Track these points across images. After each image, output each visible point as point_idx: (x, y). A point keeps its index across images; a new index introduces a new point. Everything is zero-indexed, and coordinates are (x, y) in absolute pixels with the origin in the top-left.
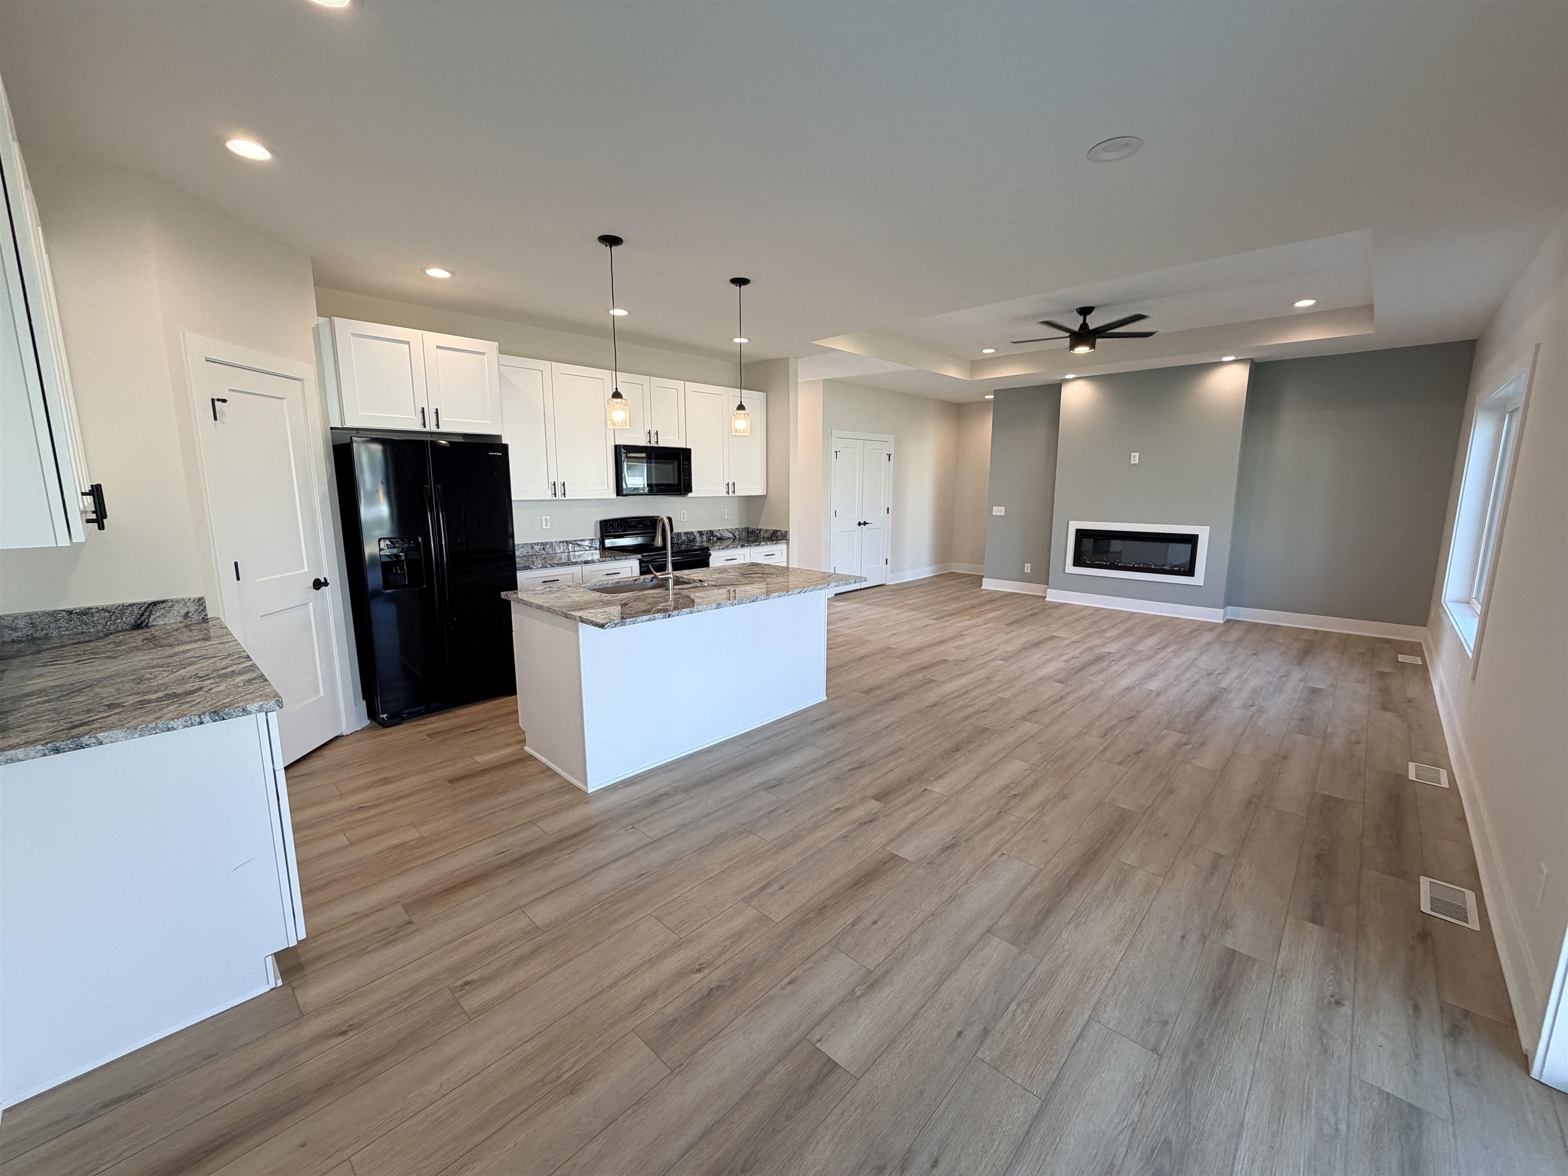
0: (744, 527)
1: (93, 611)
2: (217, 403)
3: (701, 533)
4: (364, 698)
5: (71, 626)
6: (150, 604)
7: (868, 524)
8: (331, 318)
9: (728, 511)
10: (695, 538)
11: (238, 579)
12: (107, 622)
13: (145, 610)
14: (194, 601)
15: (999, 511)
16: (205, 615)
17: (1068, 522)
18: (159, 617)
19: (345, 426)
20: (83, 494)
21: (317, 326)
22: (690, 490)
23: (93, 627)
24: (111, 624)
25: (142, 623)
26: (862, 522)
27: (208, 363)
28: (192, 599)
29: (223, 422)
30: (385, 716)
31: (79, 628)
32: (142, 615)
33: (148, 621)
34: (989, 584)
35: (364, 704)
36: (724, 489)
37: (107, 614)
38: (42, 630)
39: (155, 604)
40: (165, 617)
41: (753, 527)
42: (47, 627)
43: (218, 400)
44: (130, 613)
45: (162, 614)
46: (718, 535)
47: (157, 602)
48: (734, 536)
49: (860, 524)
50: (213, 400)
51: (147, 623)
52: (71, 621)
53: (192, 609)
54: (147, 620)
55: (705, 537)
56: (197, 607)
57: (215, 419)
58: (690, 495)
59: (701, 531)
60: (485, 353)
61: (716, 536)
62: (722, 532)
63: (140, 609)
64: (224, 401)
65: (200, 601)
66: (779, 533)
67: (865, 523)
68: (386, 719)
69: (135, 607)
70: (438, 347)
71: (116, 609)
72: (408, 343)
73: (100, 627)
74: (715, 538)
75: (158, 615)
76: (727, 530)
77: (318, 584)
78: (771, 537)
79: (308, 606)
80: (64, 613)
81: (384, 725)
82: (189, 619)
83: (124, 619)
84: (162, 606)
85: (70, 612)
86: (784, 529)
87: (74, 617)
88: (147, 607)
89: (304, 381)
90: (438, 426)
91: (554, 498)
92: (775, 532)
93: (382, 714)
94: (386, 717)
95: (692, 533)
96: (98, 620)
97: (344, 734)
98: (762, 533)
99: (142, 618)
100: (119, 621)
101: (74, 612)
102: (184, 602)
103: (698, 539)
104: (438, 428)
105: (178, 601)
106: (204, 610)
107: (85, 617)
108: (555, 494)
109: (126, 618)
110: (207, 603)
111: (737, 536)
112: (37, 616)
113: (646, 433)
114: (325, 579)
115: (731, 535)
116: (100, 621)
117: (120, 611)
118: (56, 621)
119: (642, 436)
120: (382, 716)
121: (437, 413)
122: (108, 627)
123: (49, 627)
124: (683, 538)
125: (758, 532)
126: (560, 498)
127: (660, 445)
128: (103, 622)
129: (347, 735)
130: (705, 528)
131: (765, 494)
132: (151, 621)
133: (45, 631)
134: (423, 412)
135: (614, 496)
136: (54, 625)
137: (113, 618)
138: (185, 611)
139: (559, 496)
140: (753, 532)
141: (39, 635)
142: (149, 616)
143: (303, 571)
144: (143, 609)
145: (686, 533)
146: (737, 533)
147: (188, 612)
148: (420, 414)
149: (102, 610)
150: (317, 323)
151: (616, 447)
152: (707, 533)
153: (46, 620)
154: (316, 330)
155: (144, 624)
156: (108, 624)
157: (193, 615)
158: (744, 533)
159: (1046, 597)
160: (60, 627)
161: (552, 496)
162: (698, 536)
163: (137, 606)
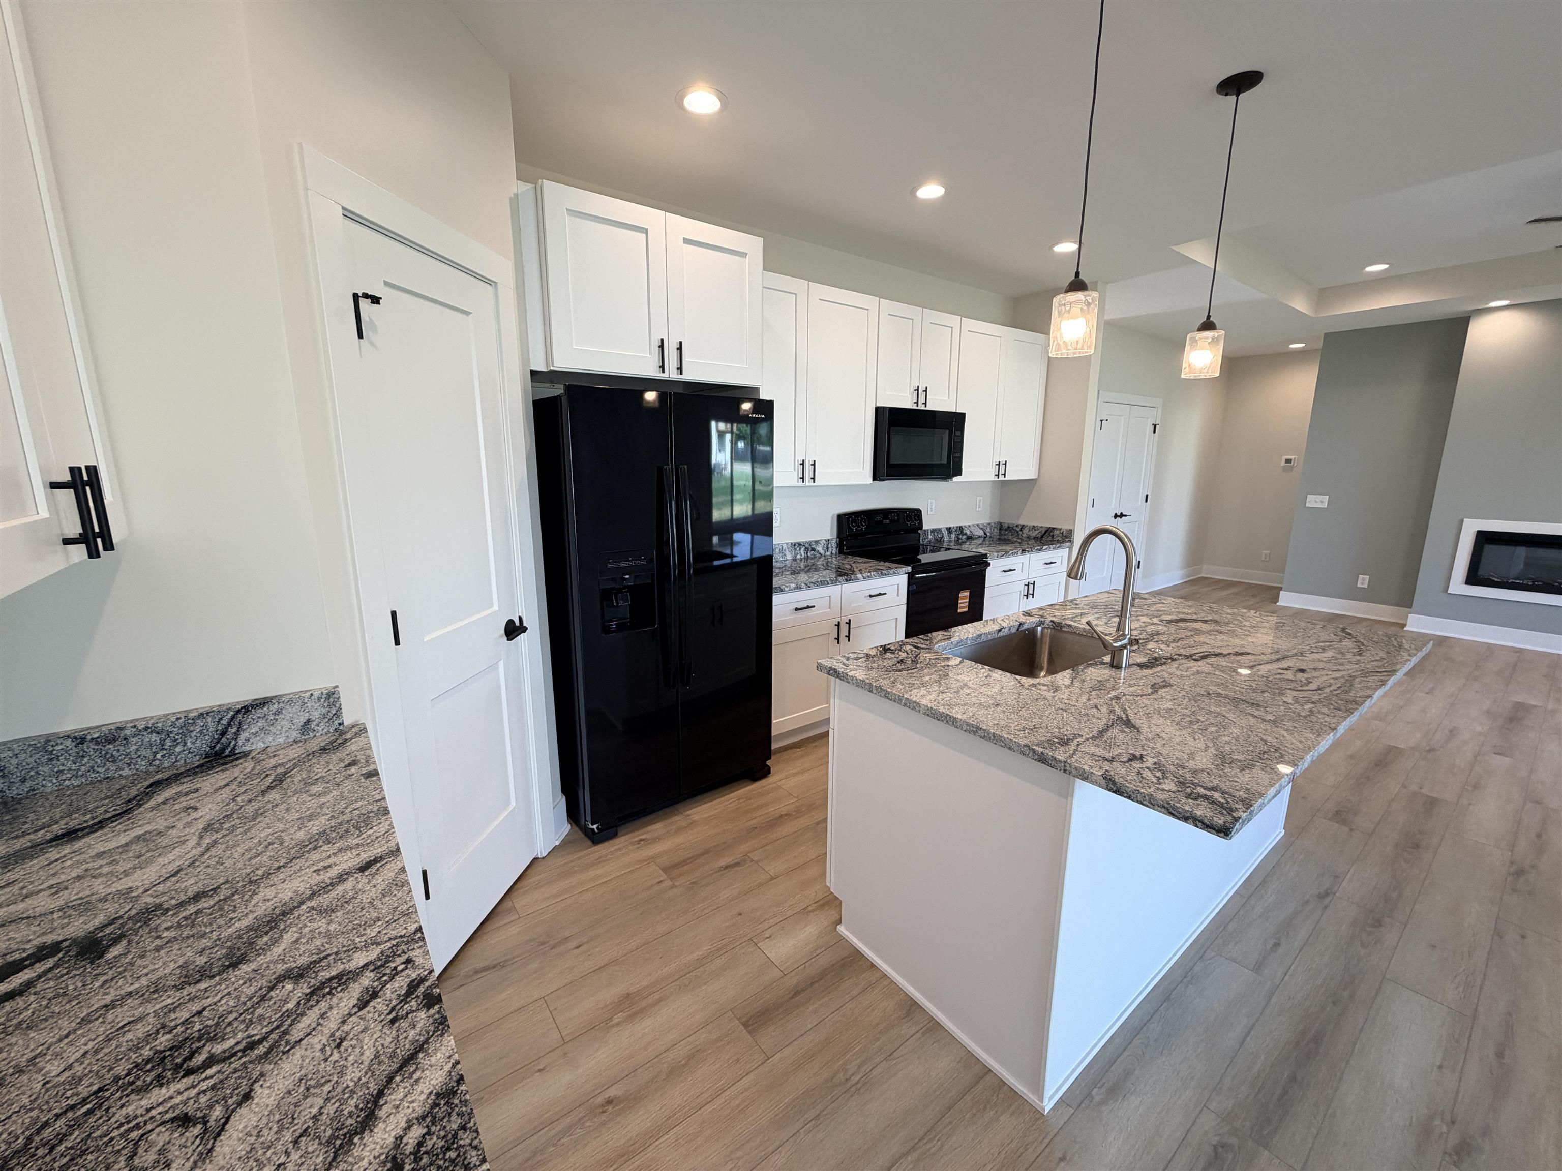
0: (997, 520)
1: (128, 732)
2: (364, 304)
3: (949, 530)
4: (564, 791)
5: (83, 768)
6: (238, 711)
7: (1125, 516)
8: (536, 184)
9: (980, 501)
10: (943, 537)
11: (397, 642)
12: (155, 753)
13: (229, 724)
14: (319, 699)
15: (1318, 501)
16: (340, 724)
17: (1462, 521)
18: (255, 734)
19: (552, 369)
20: (54, 486)
21: (516, 195)
22: (959, 473)
23: (129, 765)
24: (163, 756)
25: (223, 749)
26: (1119, 514)
27: (348, 222)
28: (317, 694)
29: (372, 344)
30: (595, 827)
31: (100, 770)
32: (223, 734)
33: (235, 745)
34: (1287, 599)
35: (562, 801)
36: (993, 470)
37: (154, 737)
38: (23, 781)
39: (247, 709)
40: (267, 733)
41: (1009, 521)
42: (32, 773)
43: (366, 296)
44: (201, 732)
45: (261, 729)
46: (968, 533)
47: (252, 706)
48: (985, 534)
49: (1116, 516)
50: (356, 297)
51: (234, 748)
52: (83, 756)
53: (316, 715)
54: (233, 743)
55: (953, 536)
56: (324, 711)
57: (360, 336)
58: (955, 479)
59: (950, 528)
60: (746, 254)
61: (966, 534)
62: (973, 528)
63: (219, 722)
64: (376, 300)
65: (331, 697)
66: (1056, 532)
67: (1122, 515)
68: (596, 830)
69: (209, 719)
70: (687, 241)
71: (173, 725)
72: (645, 231)
73: (142, 765)
74: (965, 537)
75: (253, 731)
76: (978, 525)
77: (513, 630)
78: (1042, 537)
79: (497, 668)
80: (68, 742)
81: (596, 839)
82: (311, 735)
83: (189, 744)
84: (260, 712)
85: (80, 740)
86: (1065, 527)
87: (89, 748)
88: (233, 718)
89: (499, 286)
90: (680, 369)
91: (802, 484)
92: (1049, 531)
93: (592, 825)
94: (598, 828)
95: (940, 530)
96: (137, 750)
97: (540, 856)
98: (1026, 531)
99: (224, 740)
100: (178, 749)
101: (89, 737)
102: (299, 700)
103: (946, 539)
104: (681, 373)
105: (290, 702)
106: (338, 714)
107: (111, 746)
108: (803, 478)
109: (193, 743)
110: (342, 700)
111: (988, 534)
112: (10, 754)
113: (912, 390)
114: (520, 619)
115: (981, 533)
116: (143, 752)
117: (181, 728)
118: (51, 760)
119: (908, 395)
120: (591, 826)
121: (680, 349)
122: (157, 762)
123: (37, 773)
124: (930, 537)
125: (1018, 529)
126: (807, 484)
127: (929, 408)
128: (148, 753)
129: (543, 858)
130: (954, 524)
131: (1036, 477)
132: (240, 743)
133: (28, 784)
134: (662, 346)
135: (869, 480)
136: (46, 769)
137: (168, 743)
138: (303, 720)
139: (808, 482)
140: (1010, 529)
141: (15, 792)
142: (237, 734)
143: (490, 611)
144: (224, 722)
145: (933, 531)
146: (988, 530)
147: (309, 721)
148: (657, 351)
149: (146, 729)
150: (516, 192)
151: (877, 409)
152: (956, 530)
153: (31, 760)
154: (515, 200)
155: (227, 752)
156: (159, 756)
157: (318, 725)
158: (995, 530)
159: (1405, 625)
160: (61, 772)
161: (798, 482)
162: (945, 533)
163: (213, 717)
